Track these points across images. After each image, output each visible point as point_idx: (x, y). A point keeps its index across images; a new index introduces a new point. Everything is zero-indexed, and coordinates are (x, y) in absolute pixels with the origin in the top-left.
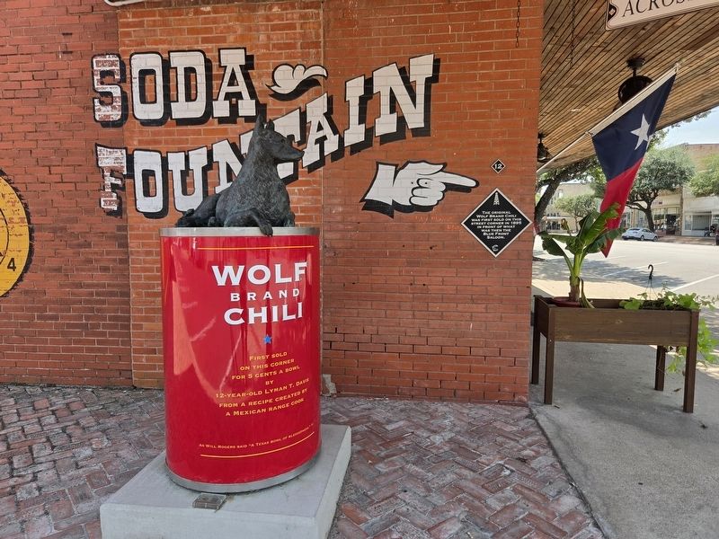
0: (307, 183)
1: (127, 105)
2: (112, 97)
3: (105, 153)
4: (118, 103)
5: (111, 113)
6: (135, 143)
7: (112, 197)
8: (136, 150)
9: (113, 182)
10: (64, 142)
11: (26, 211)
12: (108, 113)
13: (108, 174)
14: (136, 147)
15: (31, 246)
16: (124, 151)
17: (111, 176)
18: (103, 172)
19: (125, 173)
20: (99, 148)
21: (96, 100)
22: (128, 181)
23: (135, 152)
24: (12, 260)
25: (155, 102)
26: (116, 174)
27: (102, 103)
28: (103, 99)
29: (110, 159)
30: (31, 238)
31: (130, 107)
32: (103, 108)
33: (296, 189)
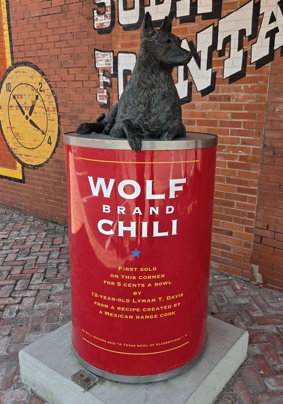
0: (254, 80)
1: (115, 13)
2: (105, 7)
3: (100, 56)
4: (108, 13)
5: (104, 21)
6: (119, 46)
7: (104, 92)
8: (120, 52)
9: (105, 80)
10: (76, 48)
11: (56, 103)
12: (102, 22)
13: (101, 74)
14: (120, 50)
15: (59, 129)
16: (112, 53)
17: (104, 75)
18: (99, 72)
19: (112, 73)
20: (96, 52)
21: (95, 11)
22: (114, 79)
23: (119, 54)
24: (50, 138)
25: (133, 8)
26: (107, 73)
27: (99, 13)
28: (100, 9)
29: (103, 61)
30: (59, 123)
31: (116, 14)
32: (99, 18)
33: (242, 86)
